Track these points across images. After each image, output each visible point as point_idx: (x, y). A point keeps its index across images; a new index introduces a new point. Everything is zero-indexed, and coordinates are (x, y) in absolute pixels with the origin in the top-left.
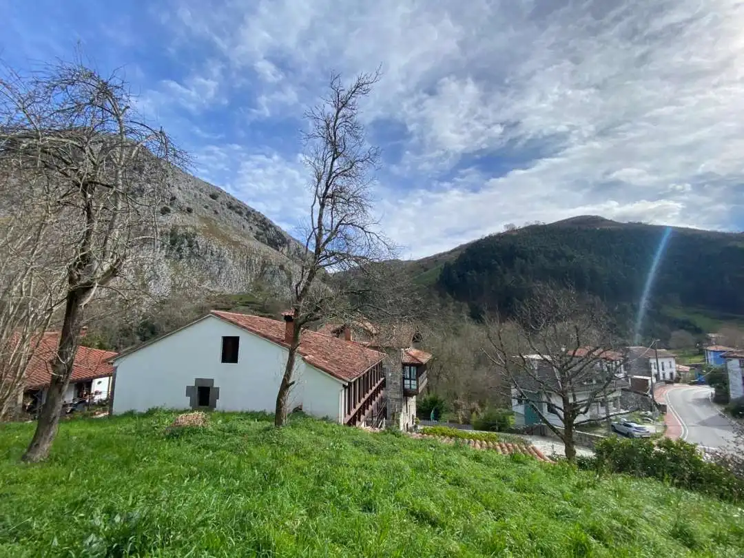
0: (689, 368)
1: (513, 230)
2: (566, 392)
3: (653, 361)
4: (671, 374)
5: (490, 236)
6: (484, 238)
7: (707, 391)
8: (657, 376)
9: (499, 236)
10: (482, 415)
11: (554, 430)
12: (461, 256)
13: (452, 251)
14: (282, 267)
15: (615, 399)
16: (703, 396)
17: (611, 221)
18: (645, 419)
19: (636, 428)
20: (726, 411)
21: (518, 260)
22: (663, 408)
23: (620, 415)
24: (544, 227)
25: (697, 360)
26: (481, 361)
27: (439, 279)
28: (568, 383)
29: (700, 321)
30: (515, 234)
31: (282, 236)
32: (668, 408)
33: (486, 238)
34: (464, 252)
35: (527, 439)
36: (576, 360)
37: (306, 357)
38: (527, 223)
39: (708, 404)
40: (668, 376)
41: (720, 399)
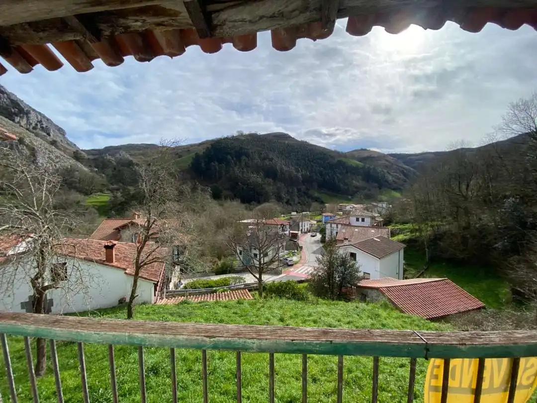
0: (316, 222)
1: (242, 135)
3: (301, 223)
4: (307, 228)
5: (227, 137)
6: (223, 138)
8: (301, 230)
9: (233, 138)
12: (207, 149)
13: (201, 144)
14: (21, 141)
16: (317, 239)
21: (244, 158)
22: (301, 248)
25: (319, 218)
27: (190, 165)
30: (242, 138)
31: (19, 105)
32: (304, 247)
34: (209, 146)
37: (127, 271)
39: (318, 243)
40: (306, 230)
41: (323, 241)
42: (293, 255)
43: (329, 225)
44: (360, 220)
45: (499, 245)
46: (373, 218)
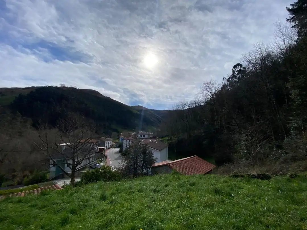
0: (115, 143)
2: (74, 157)
3: (106, 142)
4: (110, 146)
5: (51, 86)
7: (118, 149)
8: (106, 147)
9: (56, 88)
10: (31, 177)
11: (67, 174)
12: (32, 92)
13: (26, 88)
15: (93, 157)
16: (117, 151)
17: (102, 94)
18: (101, 162)
19: (98, 165)
20: (122, 154)
21: (64, 101)
22: (106, 157)
23: (93, 161)
24: (78, 89)
25: (117, 141)
26: (34, 149)
27: (13, 103)
28: (76, 153)
29: (119, 129)
30: (64, 89)
32: (108, 156)
33: (49, 87)
34: (34, 91)
35: (55, 182)
36: (80, 144)
38: (71, 86)
39: (118, 153)
40: (109, 146)
41: (120, 151)
42: (100, 162)
43: (125, 141)
44: (143, 136)
45: (205, 142)
46: (149, 135)
